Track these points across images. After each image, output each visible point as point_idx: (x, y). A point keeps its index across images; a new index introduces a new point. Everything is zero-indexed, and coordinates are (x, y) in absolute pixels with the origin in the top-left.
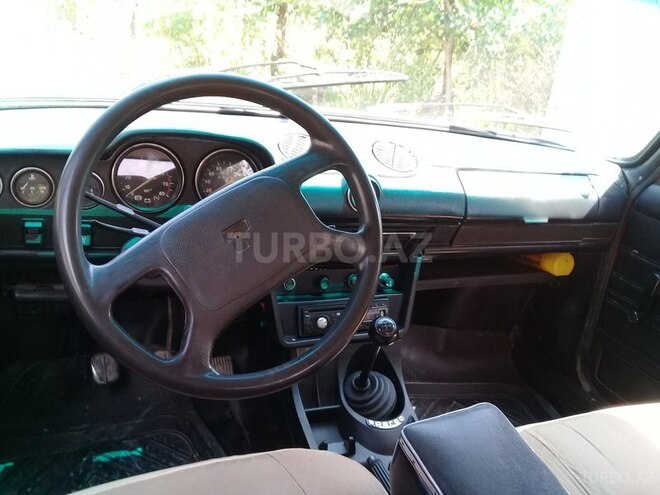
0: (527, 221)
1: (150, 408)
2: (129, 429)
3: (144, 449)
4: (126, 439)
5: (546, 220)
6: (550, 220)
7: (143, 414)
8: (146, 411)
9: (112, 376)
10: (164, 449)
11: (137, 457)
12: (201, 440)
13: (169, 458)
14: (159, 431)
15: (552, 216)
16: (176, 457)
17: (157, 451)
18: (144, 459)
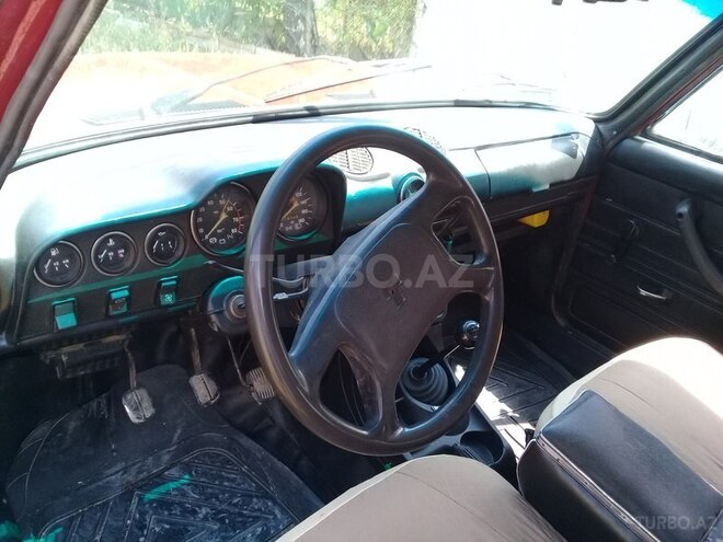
0: (535, 190)
1: (179, 431)
2: (166, 458)
3: (190, 474)
4: (167, 469)
5: (547, 187)
6: (551, 185)
7: (175, 438)
8: (176, 435)
9: (149, 412)
10: (211, 470)
11: (188, 485)
12: (247, 452)
13: (221, 477)
14: (196, 452)
15: (552, 181)
16: (226, 475)
17: (205, 474)
18: (196, 486)
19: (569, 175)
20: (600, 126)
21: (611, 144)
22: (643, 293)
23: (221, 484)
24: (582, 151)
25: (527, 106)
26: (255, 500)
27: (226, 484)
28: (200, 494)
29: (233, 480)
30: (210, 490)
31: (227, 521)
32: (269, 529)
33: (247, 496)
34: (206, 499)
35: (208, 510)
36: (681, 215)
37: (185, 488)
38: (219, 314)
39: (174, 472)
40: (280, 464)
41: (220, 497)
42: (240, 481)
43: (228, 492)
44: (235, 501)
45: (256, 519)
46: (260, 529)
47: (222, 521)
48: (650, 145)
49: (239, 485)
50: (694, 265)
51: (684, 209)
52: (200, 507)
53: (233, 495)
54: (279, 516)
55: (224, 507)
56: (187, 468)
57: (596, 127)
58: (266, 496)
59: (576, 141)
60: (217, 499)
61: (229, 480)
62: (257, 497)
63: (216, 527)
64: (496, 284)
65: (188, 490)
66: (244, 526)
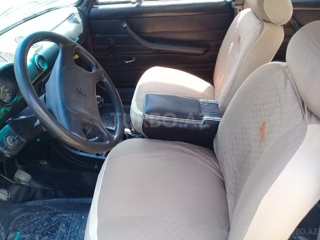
2: (3, 234)
4: (7, 237)
6: (79, 38)
10: (25, 223)
11: (22, 234)
12: (35, 207)
13: (31, 222)
14: (13, 223)
15: (78, 36)
16: (34, 220)
17: (24, 226)
18: (25, 232)
19: (81, 31)
20: (79, 8)
21: (87, 13)
22: (127, 62)
23: (34, 224)
24: (80, 20)
25: (49, 10)
26: (52, 218)
27: (36, 223)
28: (30, 233)
29: (38, 220)
30: (32, 230)
31: (49, 233)
32: (67, 222)
33: (49, 220)
34: (34, 233)
35: (38, 235)
36: (125, 28)
37: (21, 236)
38: (6, 149)
39: (11, 236)
40: (51, 200)
41: (38, 228)
42: (41, 218)
43: (39, 224)
44: (45, 224)
45: (59, 223)
46: (64, 225)
47: (47, 234)
48: (101, 7)
49: (41, 219)
50: (139, 44)
51: (125, 25)
52: (34, 237)
53: (43, 224)
54: (67, 215)
55: (43, 230)
56: (15, 230)
57: (78, 9)
58: (55, 214)
59: (75, 17)
60: (38, 230)
61: (36, 221)
62: (53, 217)
63: (47, 238)
64: (105, 75)
65: (23, 236)
66: (57, 228)
